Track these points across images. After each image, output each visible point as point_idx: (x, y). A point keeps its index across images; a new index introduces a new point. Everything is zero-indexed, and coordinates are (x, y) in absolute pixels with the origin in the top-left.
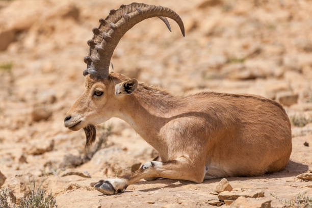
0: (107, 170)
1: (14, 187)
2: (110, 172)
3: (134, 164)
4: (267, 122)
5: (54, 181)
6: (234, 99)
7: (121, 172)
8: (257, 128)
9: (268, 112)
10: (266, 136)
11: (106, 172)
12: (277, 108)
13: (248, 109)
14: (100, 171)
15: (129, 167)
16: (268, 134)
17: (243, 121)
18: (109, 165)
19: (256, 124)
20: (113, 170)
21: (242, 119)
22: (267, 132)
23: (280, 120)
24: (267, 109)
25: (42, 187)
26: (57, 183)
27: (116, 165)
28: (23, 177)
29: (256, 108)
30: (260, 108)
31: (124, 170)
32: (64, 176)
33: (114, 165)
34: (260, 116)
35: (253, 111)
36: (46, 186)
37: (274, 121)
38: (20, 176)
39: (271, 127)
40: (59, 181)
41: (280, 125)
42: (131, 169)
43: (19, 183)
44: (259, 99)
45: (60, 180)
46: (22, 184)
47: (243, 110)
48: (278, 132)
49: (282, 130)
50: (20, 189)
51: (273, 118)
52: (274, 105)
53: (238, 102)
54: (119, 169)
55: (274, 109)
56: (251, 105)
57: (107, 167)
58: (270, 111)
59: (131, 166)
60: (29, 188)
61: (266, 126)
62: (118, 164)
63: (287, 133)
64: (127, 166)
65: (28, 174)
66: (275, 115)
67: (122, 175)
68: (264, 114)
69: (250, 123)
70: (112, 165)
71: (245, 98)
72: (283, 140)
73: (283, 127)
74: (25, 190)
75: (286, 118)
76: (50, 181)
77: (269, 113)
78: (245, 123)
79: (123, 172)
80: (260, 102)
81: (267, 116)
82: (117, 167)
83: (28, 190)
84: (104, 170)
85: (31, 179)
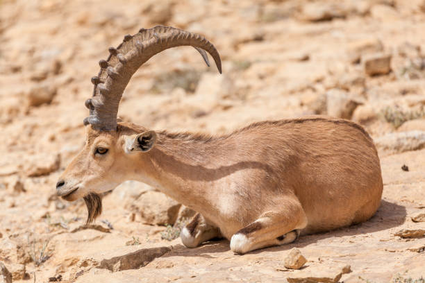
0: (134, 215)
1: (9, 253)
2: (138, 217)
3: (171, 206)
4: (346, 152)
5: (63, 241)
6: (297, 125)
7: (154, 218)
8: (335, 160)
9: (345, 137)
10: (348, 170)
11: (133, 219)
12: (356, 131)
13: (318, 137)
14: (125, 217)
15: (165, 212)
16: (350, 168)
17: (315, 154)
18: (137, 209)
19: (333, 155)
20: (143, 216)
21: (314, 151)
22: (349, 165)
23: (364, 147)
24: (343, 133)
25: (46, 250)
26: (66, 244)
27: (147, 209)
28: (20, 237)
29: (329, 134)
30: (334, 133)
31: (158, 216)
32: (75, 231)
33: (144, 209)
34: (335, 144)
35: (325, 138)
36: (52, 249)
37: (355, 148)
38: (15, 236)
39: (354, 157)
40: (69, 241)
41: (364, 153)
42: (167, 213)
43: (15, 247)
44: (330, 121)
45: (71, 239)
46: (19, 247)
47: (312, 139)
48: (363, 163)
49: (368, 160)
50: (16, 256)
51: (354, 145)
52: (351, 128)
53: (303, 129)
54: (151, 214)
55: (352, 132)
56: (321, 132)
57: (135, 211)
58: (348, 135)
59: (166, 210)
60: (28, 253)
61: (346, 157)
62: (148, 207)
63: (374, 163)
64: (162, 210)
65: (26, 232)
66: (355, 141)
67: (155, 222)
68: (341, 140)
69: (326, 155)
70: (141, 209)
71: (310, 122)
72: (371, 174)
73: (369, 156)
74: (23, 255)
75: (370, 144)
76: (56, 241)
77: (347, 139)
78: (319, 156)
79: (156, 218)
80: (333, 125)
81: (345, 143)
82: (147, 212)
83: (27, 255)
84: (131, 214)
85: (31, 239)
